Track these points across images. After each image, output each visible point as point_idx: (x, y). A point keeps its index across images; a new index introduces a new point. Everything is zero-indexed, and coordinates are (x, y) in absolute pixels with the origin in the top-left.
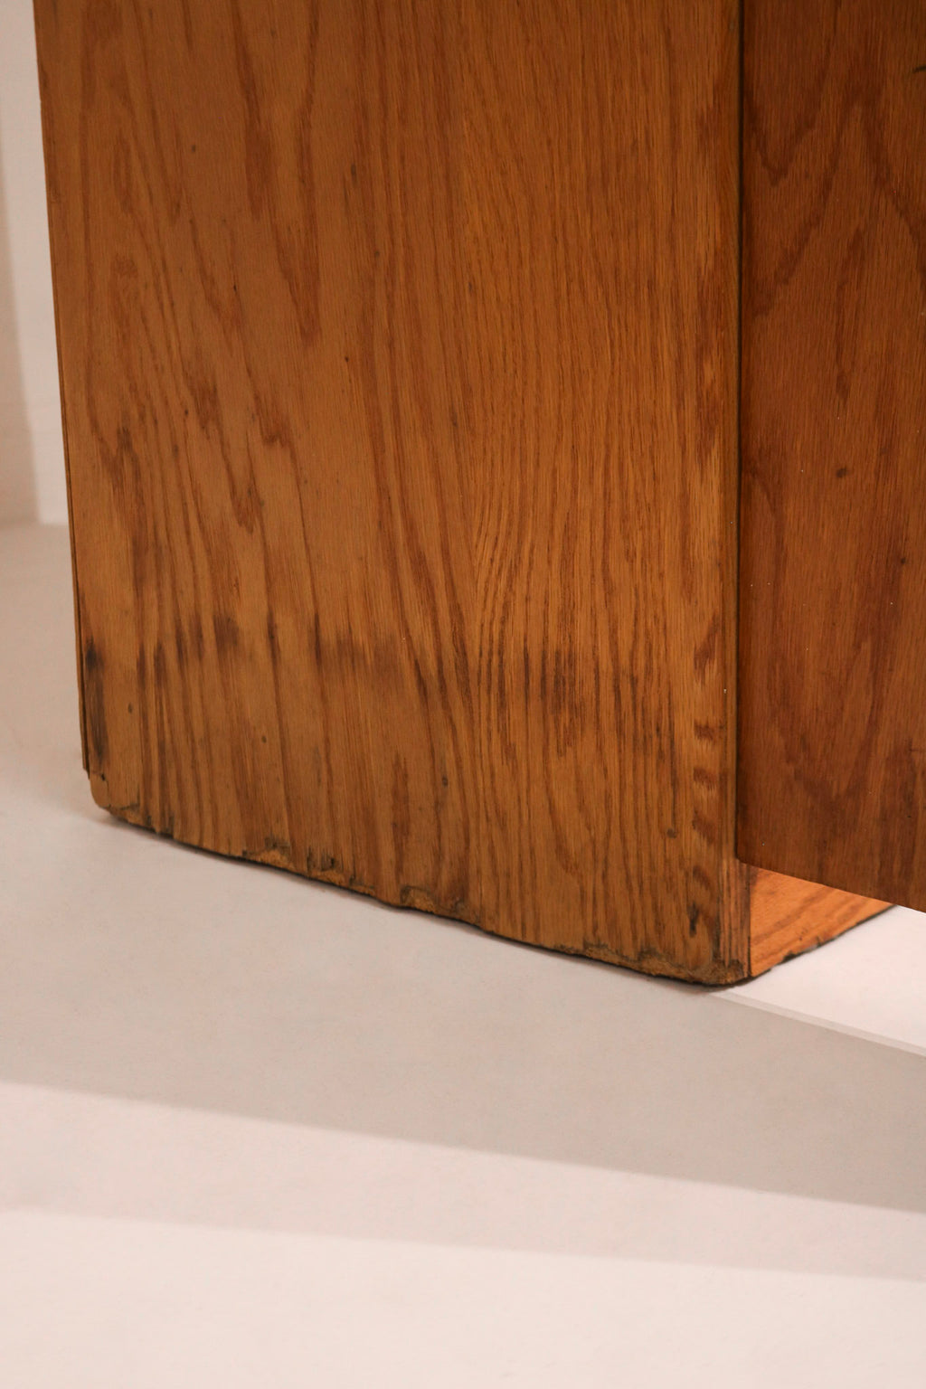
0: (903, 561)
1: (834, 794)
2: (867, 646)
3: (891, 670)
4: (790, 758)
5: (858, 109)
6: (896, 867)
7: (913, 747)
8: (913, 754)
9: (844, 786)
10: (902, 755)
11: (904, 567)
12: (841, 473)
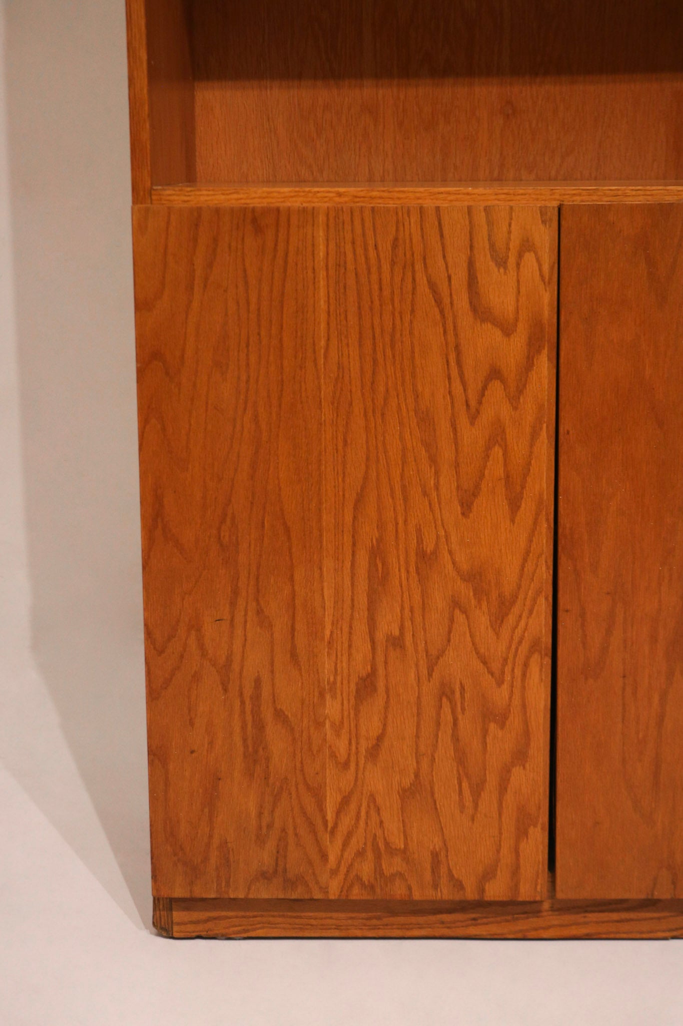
0: (220, 779)
1: (195, 863)
2: (206, 810)
3: (217, 817)
4: (175, 855)
5: (193, 633)
6: (223, 884)
7: (228, 841)
8: (228, 844)
9: (199, 860)
10: (224, 844)
11: (220, 781)
12: (192, 752)
